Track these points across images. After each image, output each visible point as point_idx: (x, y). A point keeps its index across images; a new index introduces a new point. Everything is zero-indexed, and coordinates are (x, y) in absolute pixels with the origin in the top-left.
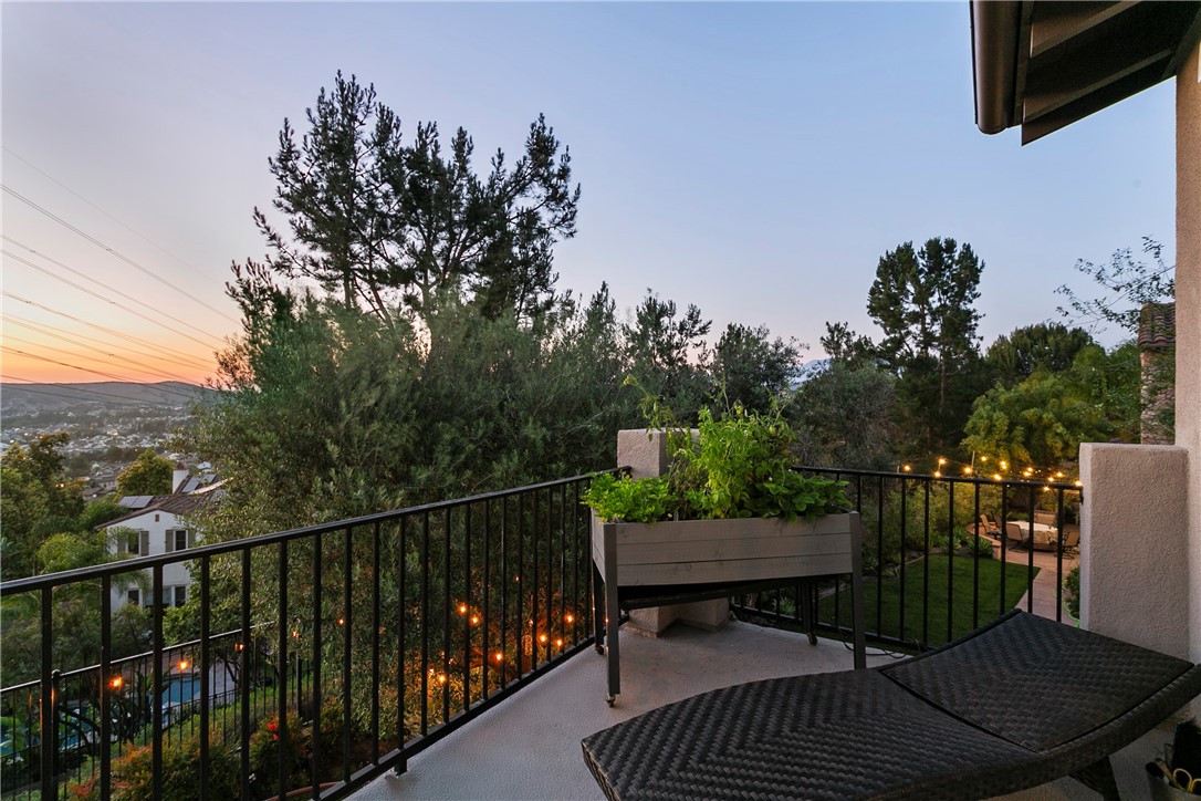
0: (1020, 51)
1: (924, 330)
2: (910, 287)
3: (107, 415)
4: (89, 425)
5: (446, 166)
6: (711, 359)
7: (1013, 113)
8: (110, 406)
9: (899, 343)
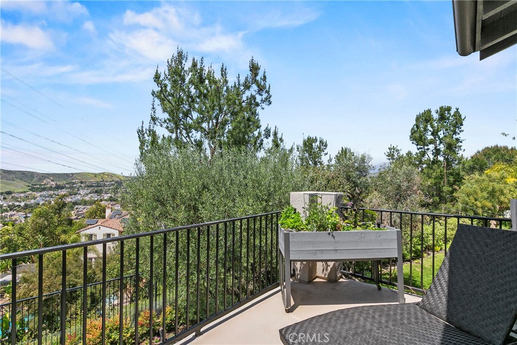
0: (477, 17)
1: (436, 148)
2: (429, 128)
3: (81, 186)
4: (74, 190)
5: (217, 79)
6: (333, 162)
7: (475, 46)
8: (82, 183)
9: (423, 154)
